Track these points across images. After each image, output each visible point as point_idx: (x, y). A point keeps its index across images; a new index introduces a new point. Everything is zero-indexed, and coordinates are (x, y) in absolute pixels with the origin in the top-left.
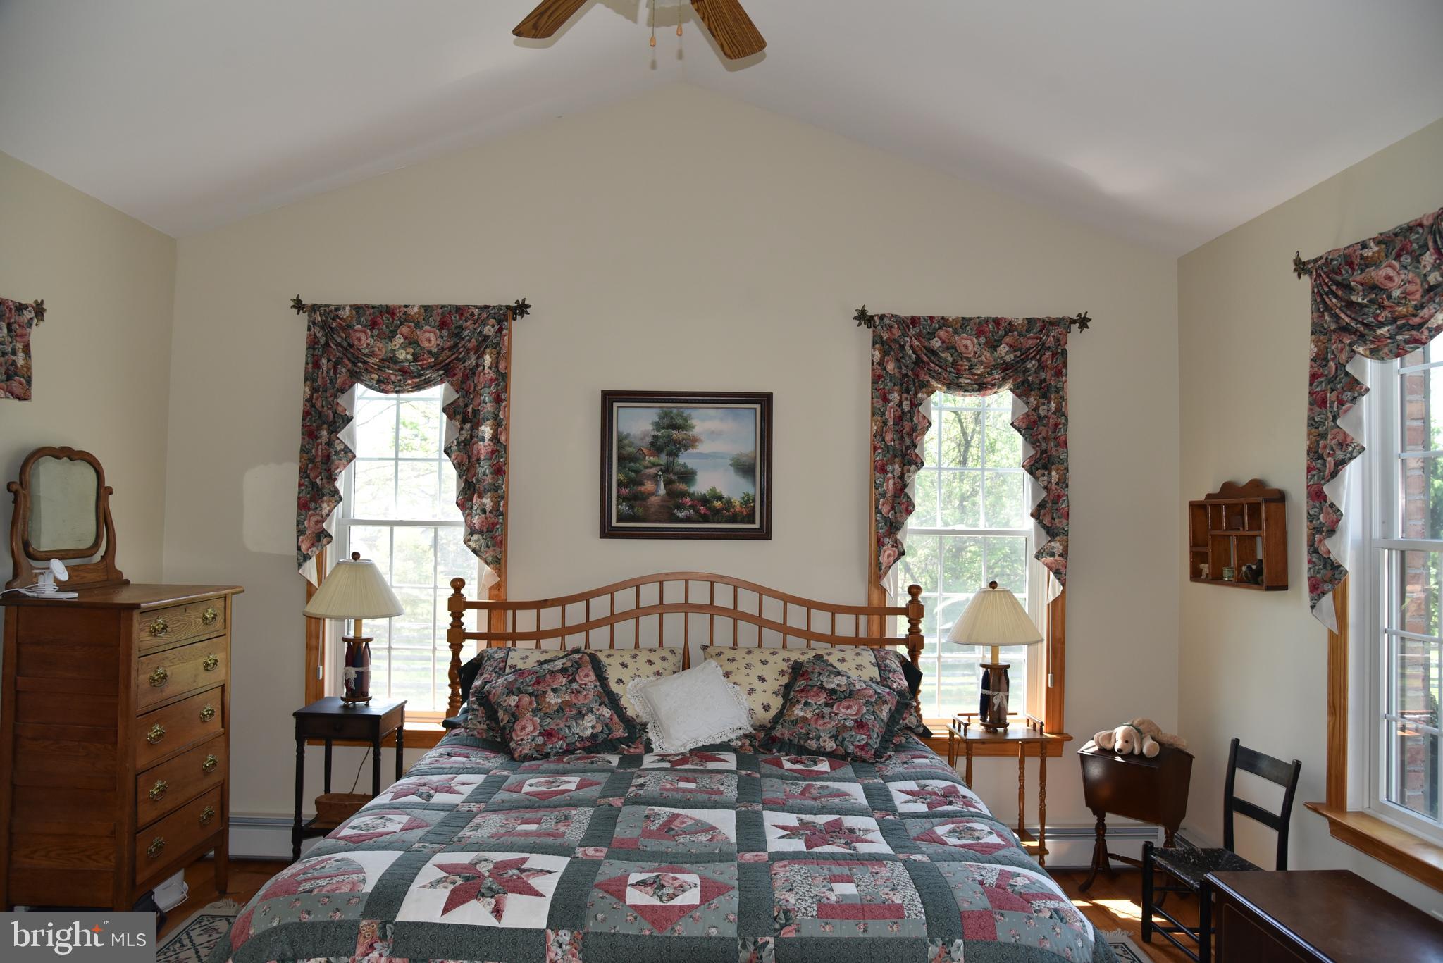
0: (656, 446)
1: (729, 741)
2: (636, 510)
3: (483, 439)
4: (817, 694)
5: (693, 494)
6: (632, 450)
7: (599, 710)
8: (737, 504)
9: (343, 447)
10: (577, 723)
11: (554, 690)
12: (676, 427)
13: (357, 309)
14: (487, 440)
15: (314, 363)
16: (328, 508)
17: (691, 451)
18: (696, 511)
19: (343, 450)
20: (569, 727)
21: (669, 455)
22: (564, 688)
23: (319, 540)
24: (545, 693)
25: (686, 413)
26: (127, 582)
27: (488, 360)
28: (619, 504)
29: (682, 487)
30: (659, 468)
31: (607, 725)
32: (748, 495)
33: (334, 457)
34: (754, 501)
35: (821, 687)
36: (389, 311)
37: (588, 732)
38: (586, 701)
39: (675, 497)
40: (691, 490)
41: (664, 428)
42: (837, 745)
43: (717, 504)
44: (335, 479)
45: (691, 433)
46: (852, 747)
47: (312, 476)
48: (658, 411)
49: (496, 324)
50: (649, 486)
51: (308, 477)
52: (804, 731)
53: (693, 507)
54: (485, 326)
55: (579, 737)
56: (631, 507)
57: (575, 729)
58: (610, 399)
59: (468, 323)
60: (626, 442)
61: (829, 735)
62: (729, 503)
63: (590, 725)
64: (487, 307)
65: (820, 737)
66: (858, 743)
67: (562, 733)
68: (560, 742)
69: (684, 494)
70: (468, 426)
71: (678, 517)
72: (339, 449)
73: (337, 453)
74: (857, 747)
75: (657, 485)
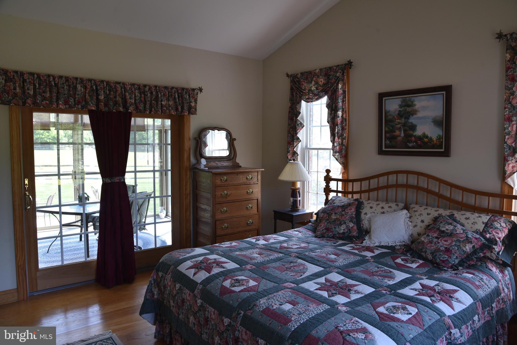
0: (400, 115)
1: (395, 246)
2: (392, 143)
3: (339, 117)
4: (435, 232)
5: (416, 135)
6: (390, 117)
7: (348, 223)
8: (435, 139)
9: (300, 123)
10: (338, 227)
11: (335, 213)
12: (409, 106)
13: (302, 74)
14: (340, 117)
15: (292, 94)
16: (296, 144)
17: (414, 116)
18: (417, 143)
19: (300, 124)
20: (335, 228)
21: (405, 118)
22: (339, 213)
23: (294, 155)
24: (332, 214)
25: (413, 99)
26: (241, 166)
27: (340, 86)
28: (385, 141)
29: (411, 132)
30: (401, 125)
31: (349, 230)
32: (439, 135)
33: (297, 126)
34: (442, 138)
35: (438, 229)
36: (310, 73)
37: (342, 231)
38: (345, 219)
39: (408, 137)
40: (415, 134)
41: (403, 107)
42: (432, 258)
43: (426, 140)
44: (297, 134)
45: (414, 108)
46: (438, 260)
47: (292, 133)
48: (401, 99)
49: (341, 71)
50: (397, 133)
51: (290, 133)
52: (421, 248)
53: (415, 141)
54: (337, 73)
55: (338, 232)
56: (391, 142)
57: (337, 229)
58: (382, 96)
59: (332, 73)
60: (388, 114)
61: (430, 252)
62: (431, 139)
63: (343, 229)
64: (338, 65)
65: (427, 252)
66: (442, 259)
67: (332, 230)
68: (331, 233)
69: (411, 136)
70: (333, 112)
71: (409, 146)
72: (298, 123)
73: (298, 125)
74: (441, 260)
75: (401, 132)
